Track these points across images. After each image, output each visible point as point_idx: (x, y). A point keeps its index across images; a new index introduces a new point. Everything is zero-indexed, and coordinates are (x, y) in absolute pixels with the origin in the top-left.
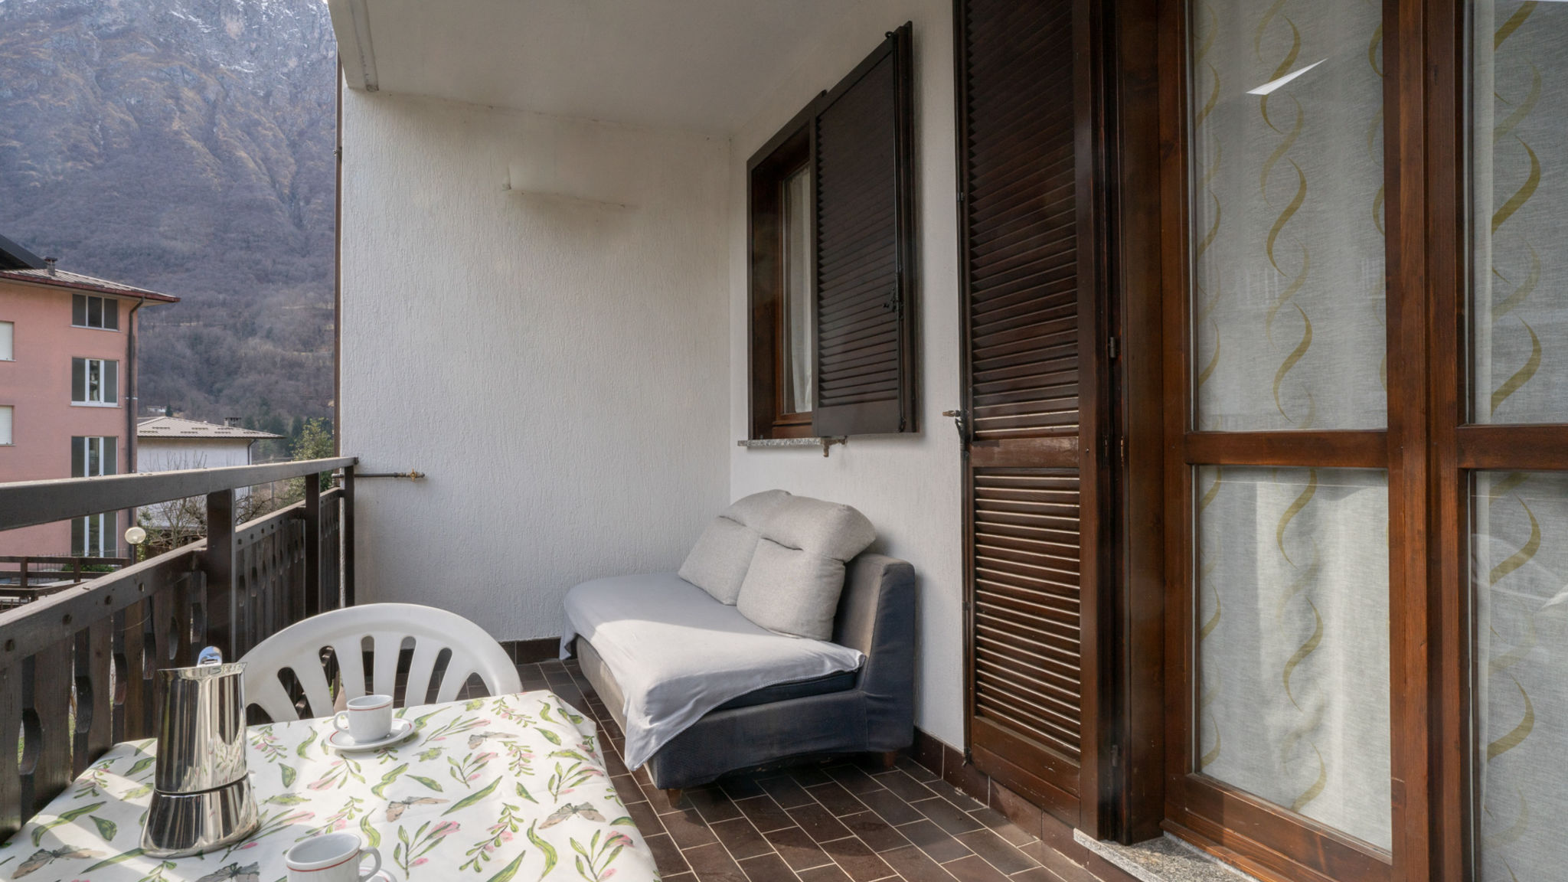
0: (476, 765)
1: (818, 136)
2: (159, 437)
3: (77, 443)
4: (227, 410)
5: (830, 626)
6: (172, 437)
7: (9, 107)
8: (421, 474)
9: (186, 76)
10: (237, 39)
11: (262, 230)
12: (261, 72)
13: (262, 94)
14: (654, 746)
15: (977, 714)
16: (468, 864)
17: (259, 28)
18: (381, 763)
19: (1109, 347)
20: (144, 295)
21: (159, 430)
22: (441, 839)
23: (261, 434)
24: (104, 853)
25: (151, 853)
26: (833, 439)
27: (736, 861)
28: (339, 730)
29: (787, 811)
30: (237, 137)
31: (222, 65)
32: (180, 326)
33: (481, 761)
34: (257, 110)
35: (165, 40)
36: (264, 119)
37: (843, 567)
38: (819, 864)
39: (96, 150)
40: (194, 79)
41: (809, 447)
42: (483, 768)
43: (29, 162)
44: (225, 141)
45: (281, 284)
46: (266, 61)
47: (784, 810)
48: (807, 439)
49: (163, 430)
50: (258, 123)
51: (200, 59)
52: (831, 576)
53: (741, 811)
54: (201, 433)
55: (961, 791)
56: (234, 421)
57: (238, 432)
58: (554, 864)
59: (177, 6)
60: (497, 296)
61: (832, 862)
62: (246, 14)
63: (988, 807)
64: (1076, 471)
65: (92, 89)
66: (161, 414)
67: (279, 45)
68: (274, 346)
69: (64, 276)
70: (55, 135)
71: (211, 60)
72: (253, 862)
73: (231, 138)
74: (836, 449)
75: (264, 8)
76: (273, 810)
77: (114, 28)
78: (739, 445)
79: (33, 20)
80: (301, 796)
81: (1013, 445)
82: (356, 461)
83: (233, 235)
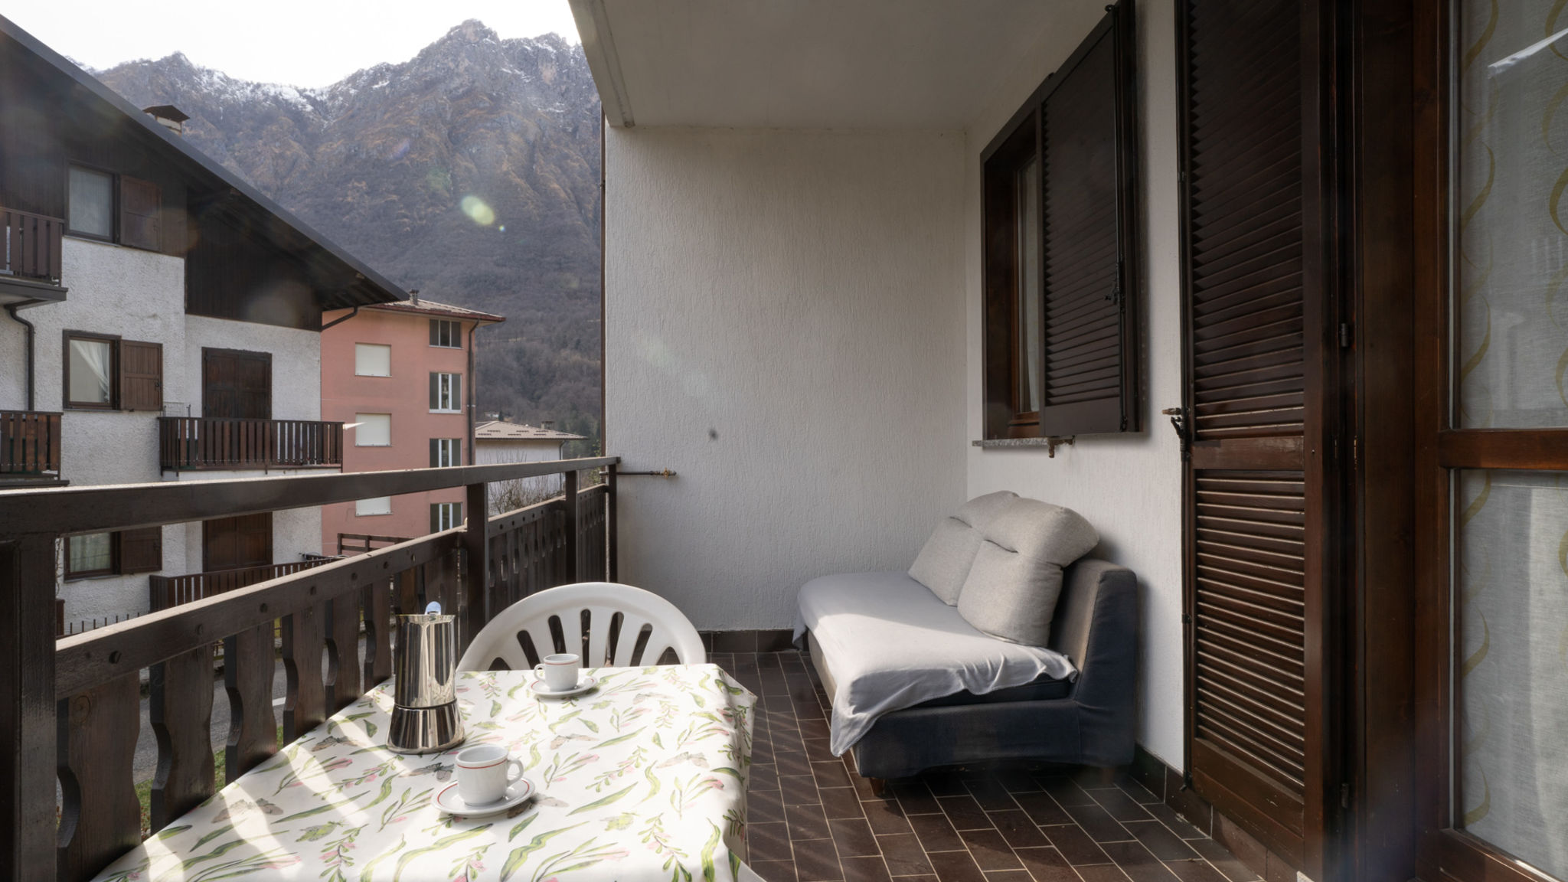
0: (632, 716)
1: (1044, 123)
2: (492, 439)
3: (433, 444)
4: (544, 415)
5: (1046, 631)
6: (501, 439)
7: (390, 168)
8: (673, 472)
9: (513, 123)
10: (551, 84)
11: (572, 252)
12: (569, 111)
13: (570, 130)
14: (856, 733)
15: (1197, 736)
16: (592, 785)
17: (568, 72)
18: (563, 708)
19: (1340, 335)
20: (479, 317)
21: (492, 433)
22: (582, 766)
23: (570, 436)
24: (365, 745)
25: (391, 749)
26: (1061, 439)
27: (926, 853)
28: (539, 680)
29: (988, 814)
30: (551, 171)
31: (539, 109)
32: (508, 342)
33: (636, 714)
34: (567, 146)
35: (497, 94)
36: (572, 152)
37: (1062, 572)
38: (1009, 867)
39: (448, 195)
40: (518, 125)
41: (1037, 448)
42: (636, 719)
43: (403, 211)
44: (542, 176)
45: (586, 299)
46: (573, 100)
47: (984, 812)
48: (1035, 439)
49: (495, 433)
50: (567, 157)
51: (523, 107)
52: (1046, 580)
53: (941, 807)
54: (524, 436)
55: (1182, 817)
56: (549, 425)
57: (552, 434)
58: (655, 793)
59: (506, 64)
60: (739, 307)
61: (1023, 867)
62: (558, 61)
63: (1210, 838)
64: (1302, 474)
65: (445, 144)
66: (495, 419)
67: (584, 84)
68: (582, 357)
69: (424, 305)
70: (420, 186)
71: (531, 105)
72: (451, 764)
73: (547, 172)
74: (1064, 451)
75: (571, 53)
76: (477, 731)
77: (461, 91)
78: (973, 445)
79: (407, 94)
80: (499, 724)
81: (1234, 445)
82: (618, 460)
83: (548, 259)
